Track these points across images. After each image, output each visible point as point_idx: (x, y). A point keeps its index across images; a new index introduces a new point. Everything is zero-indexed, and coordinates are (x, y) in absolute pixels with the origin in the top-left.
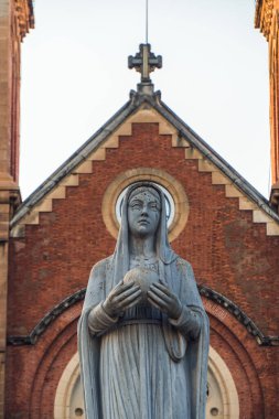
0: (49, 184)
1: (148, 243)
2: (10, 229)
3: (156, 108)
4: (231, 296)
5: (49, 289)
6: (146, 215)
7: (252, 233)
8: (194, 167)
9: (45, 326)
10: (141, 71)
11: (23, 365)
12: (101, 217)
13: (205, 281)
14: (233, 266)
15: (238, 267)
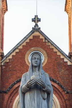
0: (11, 51)
1: (37, 68)
2: (1, 63)
3: (39, 32)
4: (58, 80)
5: (11, 79)
6: (37, 61)
7: (64, 64)
8: (49, 47)
9: (10, 88)
10: (35, 22)
11: (4, 98)
12: (25, 60)
13: (52, 77)
14: (59, 73)
15: (60, 73)
